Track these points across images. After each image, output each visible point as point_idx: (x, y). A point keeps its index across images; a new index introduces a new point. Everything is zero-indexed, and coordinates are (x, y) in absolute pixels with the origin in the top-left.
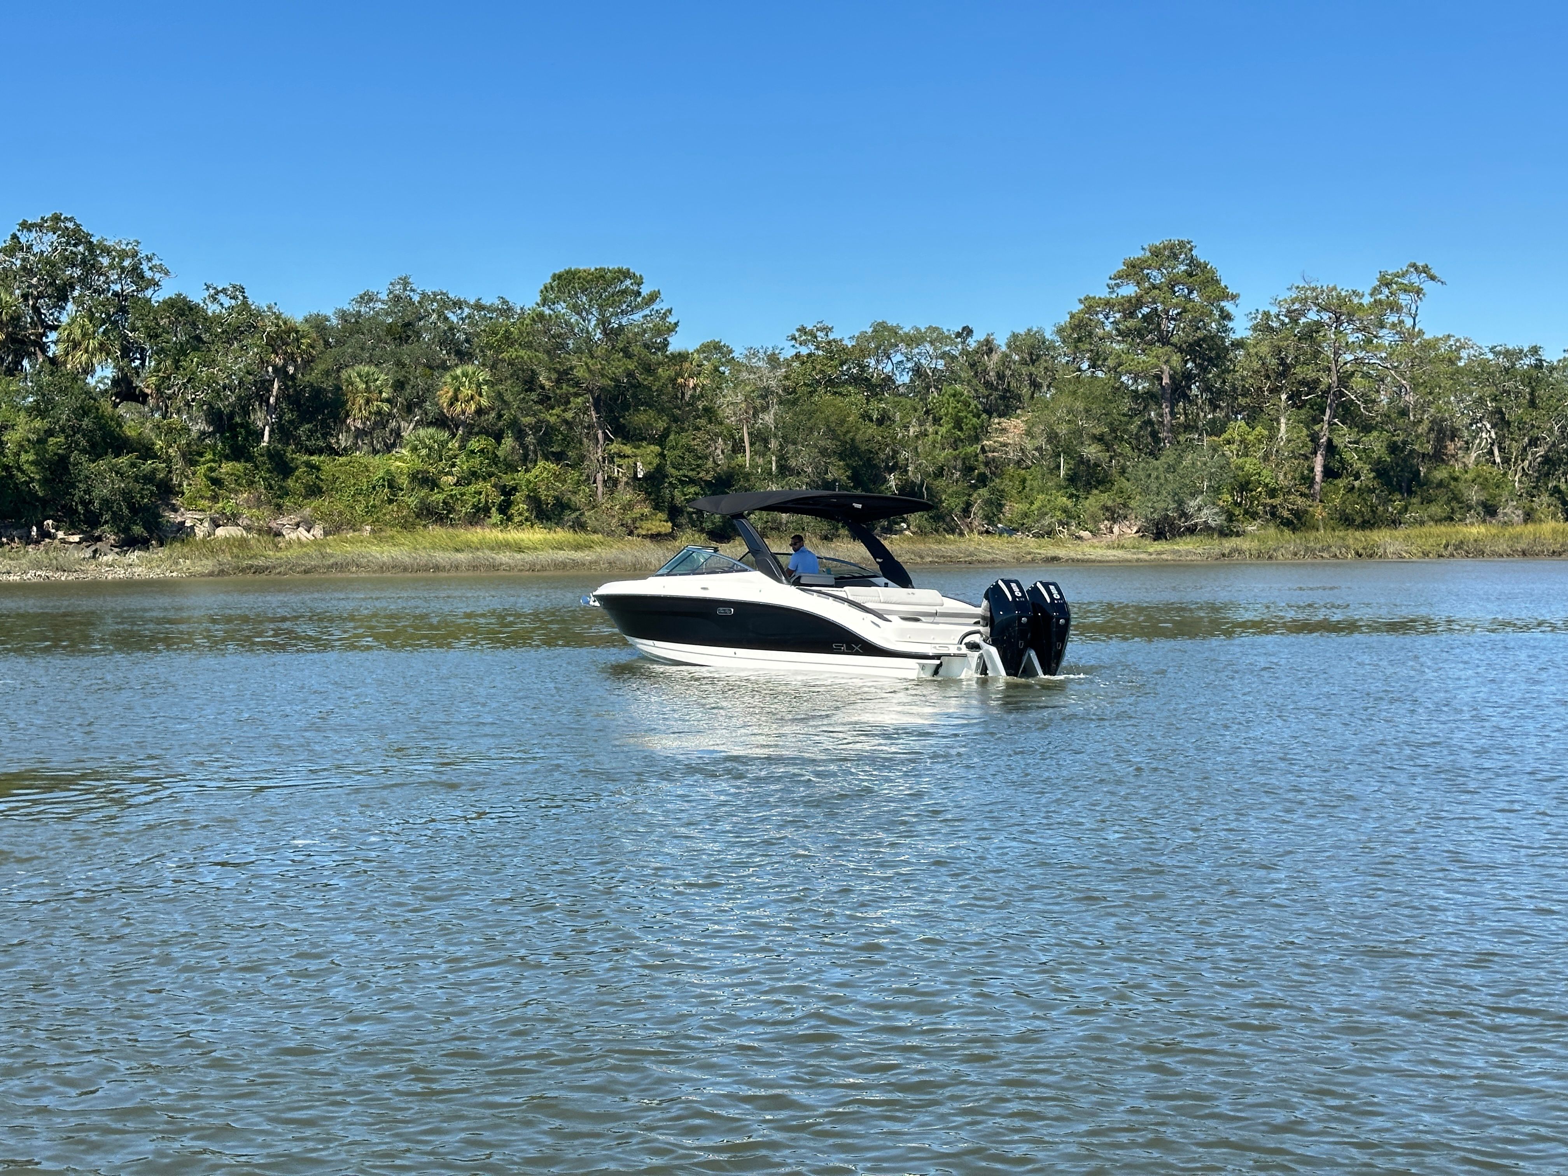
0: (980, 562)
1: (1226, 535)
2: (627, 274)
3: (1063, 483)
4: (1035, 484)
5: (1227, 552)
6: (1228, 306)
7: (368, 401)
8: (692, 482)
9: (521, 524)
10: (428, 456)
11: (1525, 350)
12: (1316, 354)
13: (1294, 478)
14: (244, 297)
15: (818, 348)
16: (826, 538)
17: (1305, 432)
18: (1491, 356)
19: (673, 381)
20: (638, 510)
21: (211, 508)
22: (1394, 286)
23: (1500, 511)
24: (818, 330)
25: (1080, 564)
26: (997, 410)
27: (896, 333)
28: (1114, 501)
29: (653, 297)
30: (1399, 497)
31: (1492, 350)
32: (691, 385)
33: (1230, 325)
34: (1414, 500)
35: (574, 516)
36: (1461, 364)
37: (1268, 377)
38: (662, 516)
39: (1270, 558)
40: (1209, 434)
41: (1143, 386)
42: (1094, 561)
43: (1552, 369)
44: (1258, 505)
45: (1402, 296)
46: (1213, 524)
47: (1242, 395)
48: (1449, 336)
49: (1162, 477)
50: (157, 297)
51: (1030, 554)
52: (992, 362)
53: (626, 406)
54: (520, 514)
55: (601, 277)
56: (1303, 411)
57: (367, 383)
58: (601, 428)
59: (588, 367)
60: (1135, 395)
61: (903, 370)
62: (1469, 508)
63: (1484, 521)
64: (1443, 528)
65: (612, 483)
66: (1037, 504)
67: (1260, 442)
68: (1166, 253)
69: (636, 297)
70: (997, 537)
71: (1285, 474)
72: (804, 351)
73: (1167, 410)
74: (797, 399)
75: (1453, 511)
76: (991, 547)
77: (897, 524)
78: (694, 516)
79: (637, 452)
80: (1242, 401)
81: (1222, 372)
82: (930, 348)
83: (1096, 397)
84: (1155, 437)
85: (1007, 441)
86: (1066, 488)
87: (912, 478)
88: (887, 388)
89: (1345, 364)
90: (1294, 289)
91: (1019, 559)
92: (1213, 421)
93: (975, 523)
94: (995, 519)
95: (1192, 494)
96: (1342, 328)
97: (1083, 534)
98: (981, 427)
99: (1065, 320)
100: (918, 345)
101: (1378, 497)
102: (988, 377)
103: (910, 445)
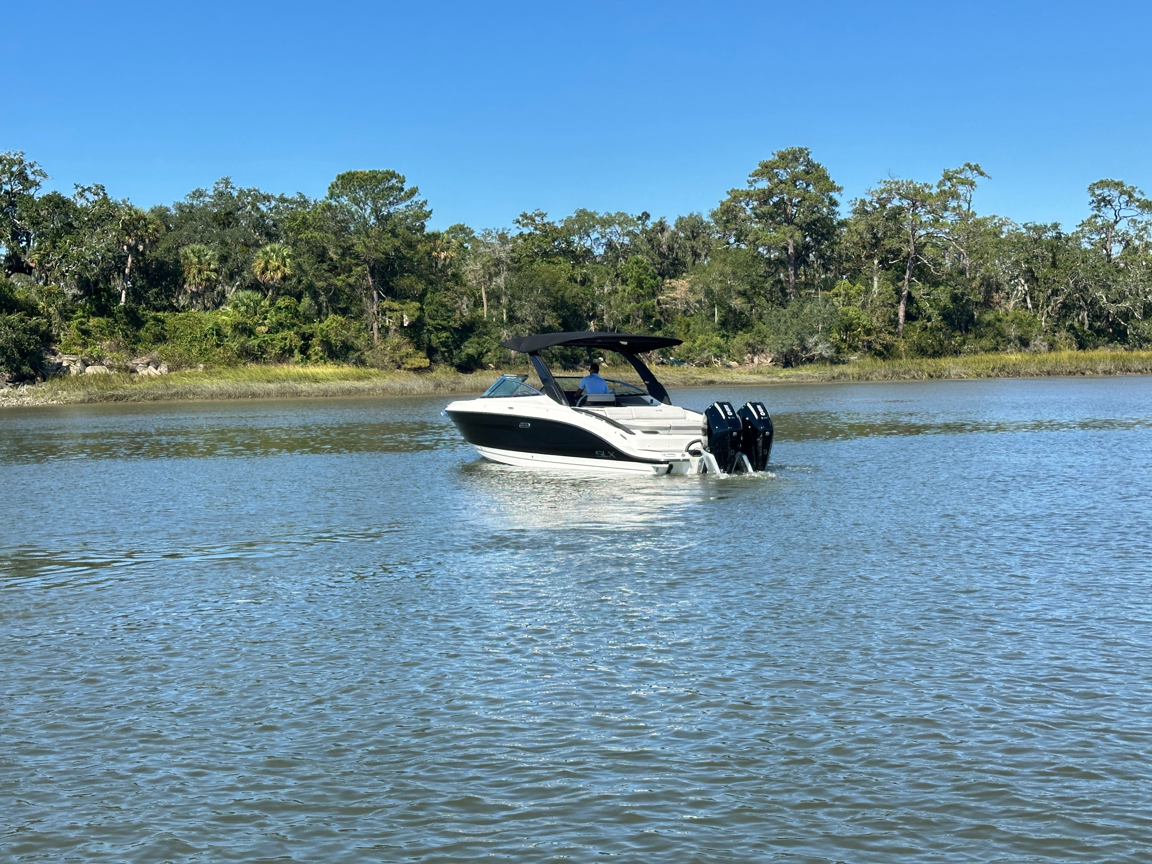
1: (836, 363)
2: (393, 175)
3: (717, 327)
4: (697, 327)
5: (836, 375)
6: (835, 195)
7: (200, 271)
8: (444, 329)
9: (317, 361)
10: (246, 311)
11: (1049, 226)
12: (899, 230)
13: (884, 321)
14: (105, 194)
15: (536, 229)
17: (891, 287)
18: (1024, 230)
19: (429, 254)
20: (404, 350)
21: (82, 352)
22: (955, 180)
23: (1032, 343)
24: (536, 215)
25: (730, 386)
26: (668, 274)
27: (594, 217)
28: (754, 339)
29: (413, 192)
30: (959, 334)
31: (1025, 226)
32: (443, 257)
33: (837, 209)
34: (970, 336)
35: (356, 355)
36: (1003, 236)
37: (864, 247)
38: (422, 354)
39: (867, 379)
40: (823, 290)
41: (774, 255)
42: (739, 384)
43: (1068, 239)
44: (858, 341)
45: (960, 187)
46: (826, 355)
47: (846, 261)
48: (994, 217)
49: (789, 321)
50: (38, 194)
51: (693, 378)
52: (664, 238)
53: (394, 273)
54: (316, 354)
55: (374, 178)
56: (889, 272)
57: (199, 257)
58: (375, 289)
59: (365, 244)
60: (769, 261)
61: (599, 245)
62: (1010, 340)
63: (1020, 351)
64: (991, 356)
65: (384, 330)
66: (698, 342)
67: (859, 295)
68: (790, 157)
69: (400, 192)
70: (669, 366)
71: (878, 318)
72: (526, 231)
73: (792, 272)
74: (521, 267)
75: (998, 344)
76: (666, 374)
77: (596, 358)
78: (446, 354)
79: (403, 307)
80: (846, 265)
81: (831, 244)
82: (618, 228)
83: (740, 263)
84: (783, 292)
85: (676, 296)
86: (719, 330)
87: (607, 324)
88: (587, 258)
89: (920, 237)
90: (883, 183)
91: (685, 383)
92: (825, 280)
93: (654, 357)
94: (668, 353)
95: (810, 334)
96: (917, 211)
97: (732, 363)
98: (657, 286)
99: (717, 207)
100: (610, 226)
101: (944, 334)
102: (661, 249)
103: (604, 300)
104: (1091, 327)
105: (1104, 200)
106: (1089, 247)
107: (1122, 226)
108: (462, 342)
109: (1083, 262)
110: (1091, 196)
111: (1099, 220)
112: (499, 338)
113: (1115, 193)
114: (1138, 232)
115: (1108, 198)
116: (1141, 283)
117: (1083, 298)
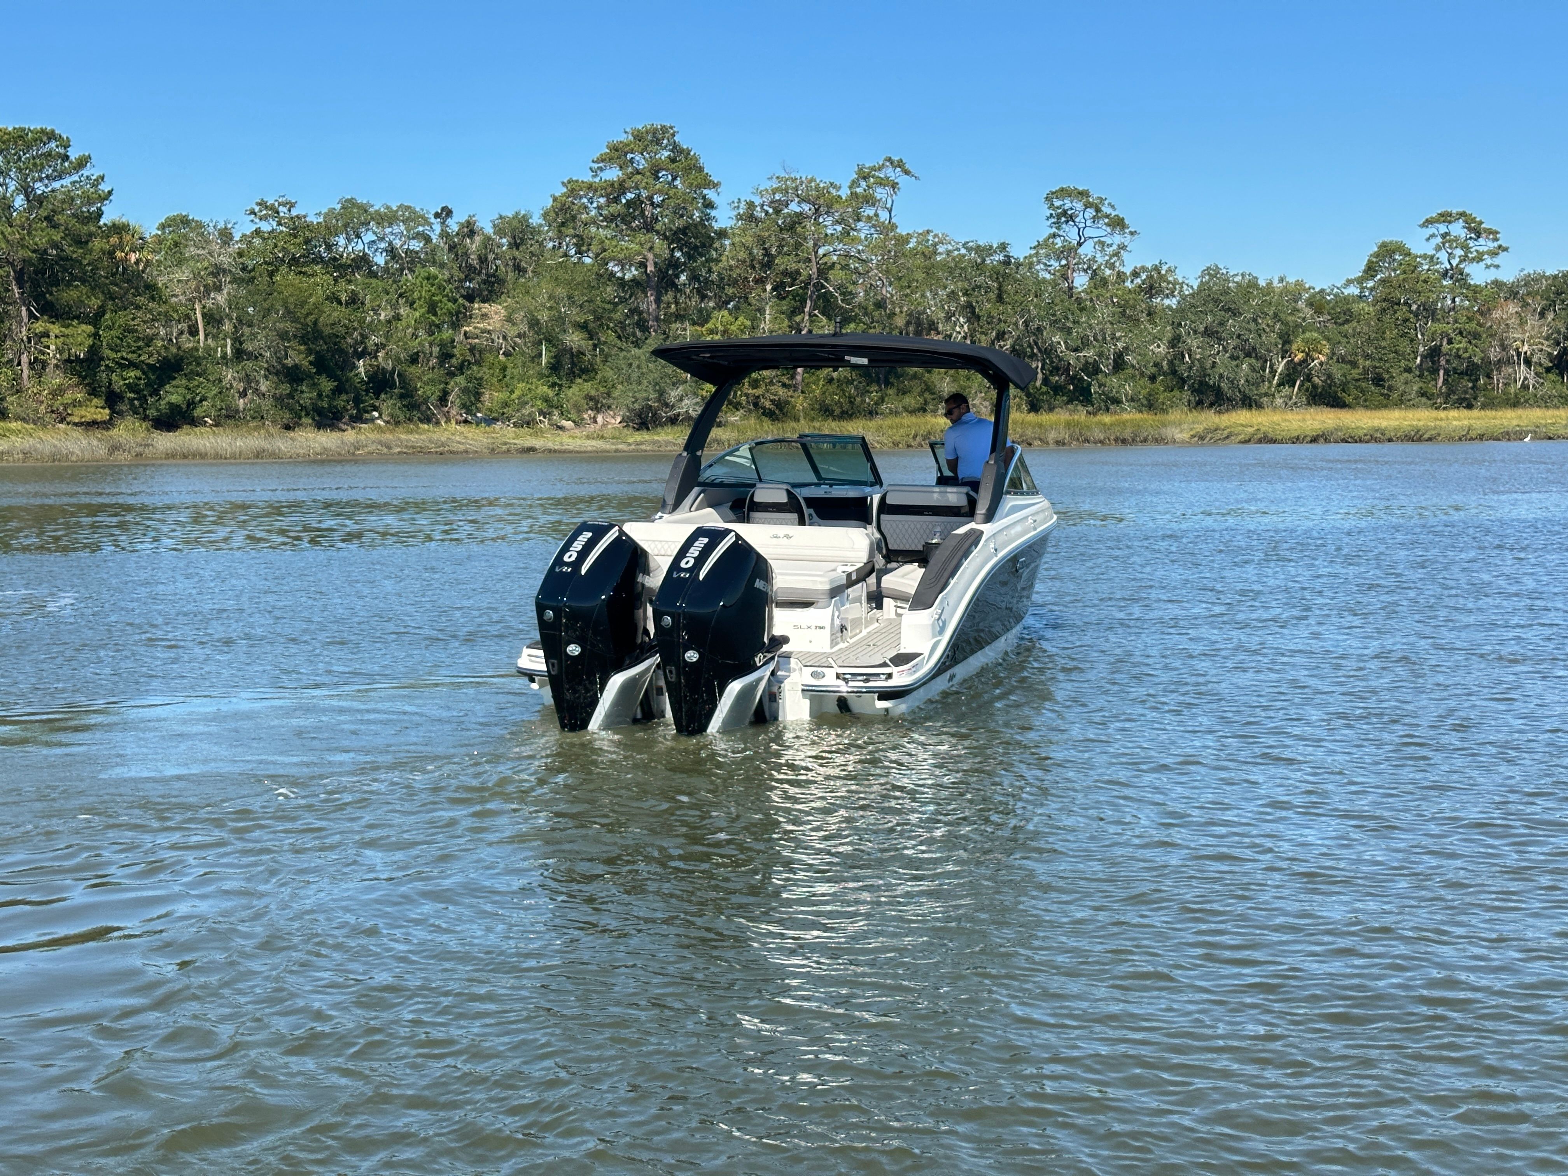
0: (451, 452)
2: (52, 136)
3: (546, 372)
4: (515, 371)
6: (710, 194)
8: (132, 365)
11: (995, 246)
12: (798, 246)
15: (279, 224)
16: (287, 428)
17: (786, 322)
18: (963, 251)
19: (111, 254)
20: (69, 396)
22: (872, 180)
24: (280, 204)
25: (557, 455)
26: (479, 296)
27: (366, 211)
28: (597, 390)
29: (82, 163)
30: (877, 388)
31: (965, 245)
32: (133, 260)
33: (713, 213)
34: (890, 391)
36: (938, 258)
37: (753, 267)
38: (95, 401)
40: (694, 323)
41: (632, 273)
42: (571, 452)
43: (1018, 265)
44: (741, 396)
45: (879, 190)
46: (694, 414)
47: (729, 285)
48: (928, 232)
49: (644, 366)
51: (505, 444)
52: (474, 246)
53: (55, 281)
55: (20, 138)
56: (784, 302)
58: (24, 304)
59: (8, 237)
60: (622, 283)
61: (376, 250)
64: (914, 419)
65: (39, 366)
66: (517, 393)
67: (742, 332)
68: (649, 137)
69: (63, 161)
70: (474, 426)
72: (265, 227)
73: (652, 298)
74: (254, 278)
75: (926, 403)
76: (466, 437)
77: (367, 412)
78: (136, 402)
79: (66, 331)
80: (730, 291)
81: (707, 261)
82: (402, 228)
83: (578, 284)
84: (642, 326)
85: (489, 328)
86: (548, 377)
87: (383, 364)
88: (359, 268)
89: (824, 255)
90: (774, 179)
91: (493, 450)
92: (700, 311)
93: (453, 412)
94: (473, 408)
95: (674, 384)
96: (821, 220)
97: (564, 423)
98: (460, 312)
99: (549, 203)
100: (390, 225)
101: (856, 388)
102: (470, 261)
103: (379, 330)
104: (1045, 381)
105: (1065, 213)
106: (1048, 277)
107: (1087, 250)
108: (162, 385)
109: (1036, 296)
110: (1049, 208)
111: (1058, 241)
112: (220, 381)
113: (1079, 206)
114: (1107, 258)
115: (1069, 212)
116: (1108, 325)
117: (1036, 343)
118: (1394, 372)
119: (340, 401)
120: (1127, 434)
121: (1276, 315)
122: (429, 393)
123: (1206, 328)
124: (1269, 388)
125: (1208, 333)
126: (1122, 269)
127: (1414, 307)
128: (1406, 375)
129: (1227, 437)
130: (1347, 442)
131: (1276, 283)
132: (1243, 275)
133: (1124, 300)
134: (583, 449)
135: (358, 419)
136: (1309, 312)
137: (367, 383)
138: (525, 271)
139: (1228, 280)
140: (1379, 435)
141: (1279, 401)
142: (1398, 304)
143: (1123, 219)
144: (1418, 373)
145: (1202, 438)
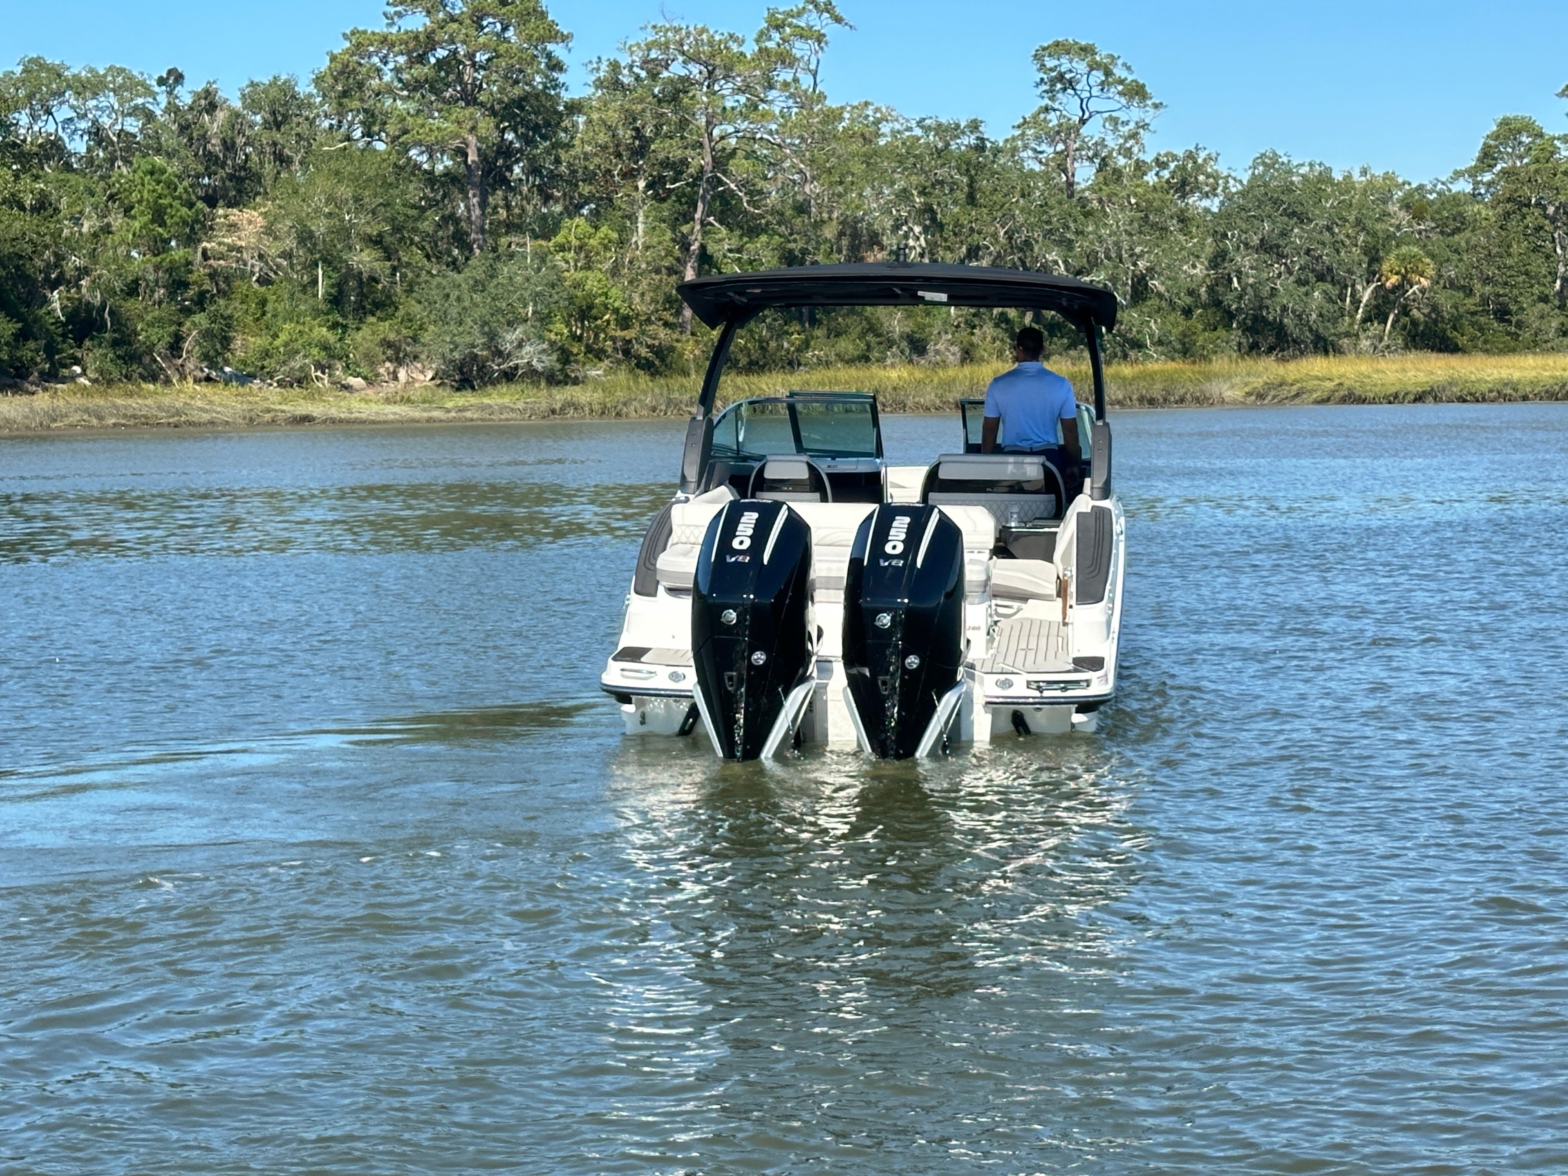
0: (190, 424)
1: (558, 383)
3: (322, 306)
4: (280, 307)
5: (557, 406)
6: (557, 49)
11: (962, 125)
12: (683, 124)
13: (654, 301)
17: (669, 234)
18: (918, 132)
22: (788, 30)
23: (931, 347)
25: (344, 427)
26: (223, 197)
27: (59, 76)
28: (398, 332)
30: (798, 328)
31: (920, 123)
33: (562, 78)
34: (819, 332)
36: (882, 142)
37: (619, 155)
39: (618, 414)
40: (535, 237)
41: (441, 165)
42: (363, 422)
43: (997, 151)
44: (605, 340)
45: (798, 44)
46: (539, 367)
47: (584, 181)
48: (867, 104)
49: (466, 296)
51: (268, 411)
52: (215, 125)
56: (665, 205)
60: (430, 178)
61: (74, 132)
62: (891, 343)
63: (911, 361)
64: (853, 372)
66: (283, 337)
67: (606, 248)
70: (221, 386)
71: (643, 294)
73: (475, 200)
75: (869, 348)
76: (211, 402)
77: (65, 366)
80: (585, 189)
81: (554, 146)
82: (113, 100)
83: (369, 180)
84: (460, 239)
85: (239, 243)
86: (327, 314)
87: (88, 297)
88: (48, 158)
89: (722, 138)
90: (649, 29)
91: (251, 420)
92: (544, 217)
93: (190, 366)
94: (220, 360)
95: (509, 324)
96: (717, 88)
97: (353, 381)
98: (197, 221)
99: (324, 64)
100: (95, 95)
101: (769, 328)
102: (209, 147)
103: (83, 247)
105: (1061, 77)
106: (1037, 167)
107: (1093, 131)
109: (1023, 196)
110: (1039, 70)
111: (1052, 117)
113: (1081, 67)
114: (1121, 141)
115: (1068, 76)
116: (1124, 236)
117: (1023, 263)
118: (1525, 302)
119: (29, 351)
120: (1156, 391)
121: (1358, 222)
122: (154, 338)
123: (1262, 240)
124: (1351, 325)
125: (1266, 247)
126: (1142, 157)
127: (1551, 210)
128: (1541, 305)
129: (1297, 395)
130: (1465, 401)
131: (1356, 177)
132: (1311, 165)
133: (1147, 201)
134: (382, 418)
135: (51, 376)
136: (1404, 217)
137: (64, 325)
138: (289, 161)
139: (1290, 172)
140: (1509, 391)
141: (1365, 343)
142: (1528, 205)
143: (1143, 86)
144: (1557, 303)
145: (1261, 396)
